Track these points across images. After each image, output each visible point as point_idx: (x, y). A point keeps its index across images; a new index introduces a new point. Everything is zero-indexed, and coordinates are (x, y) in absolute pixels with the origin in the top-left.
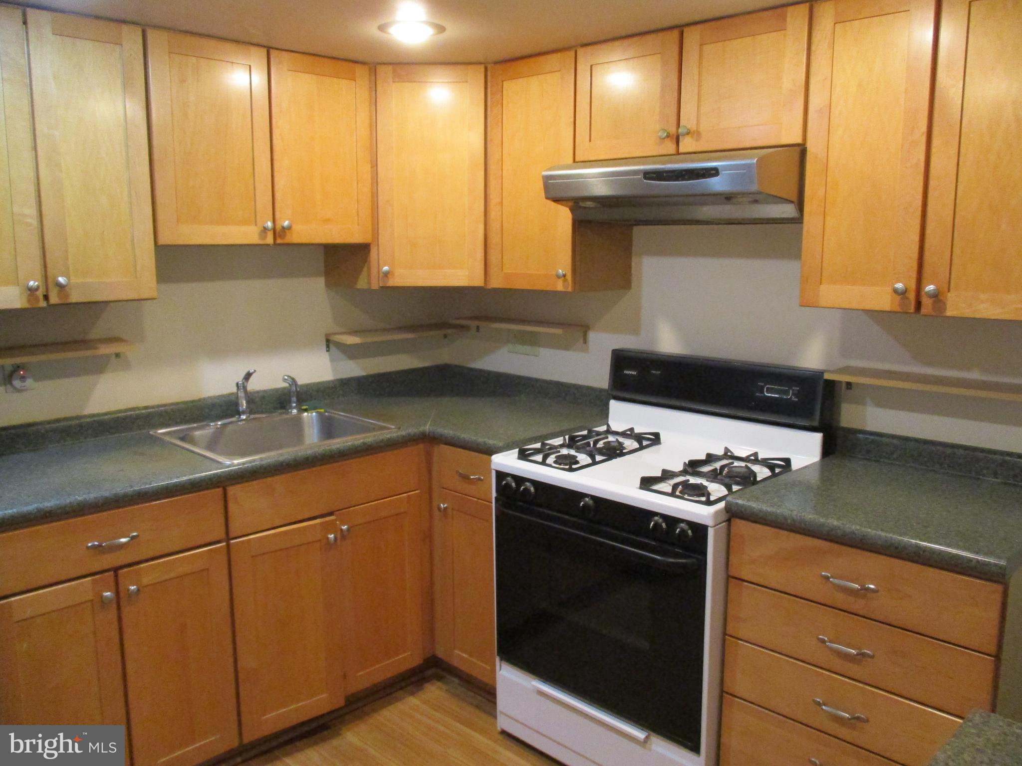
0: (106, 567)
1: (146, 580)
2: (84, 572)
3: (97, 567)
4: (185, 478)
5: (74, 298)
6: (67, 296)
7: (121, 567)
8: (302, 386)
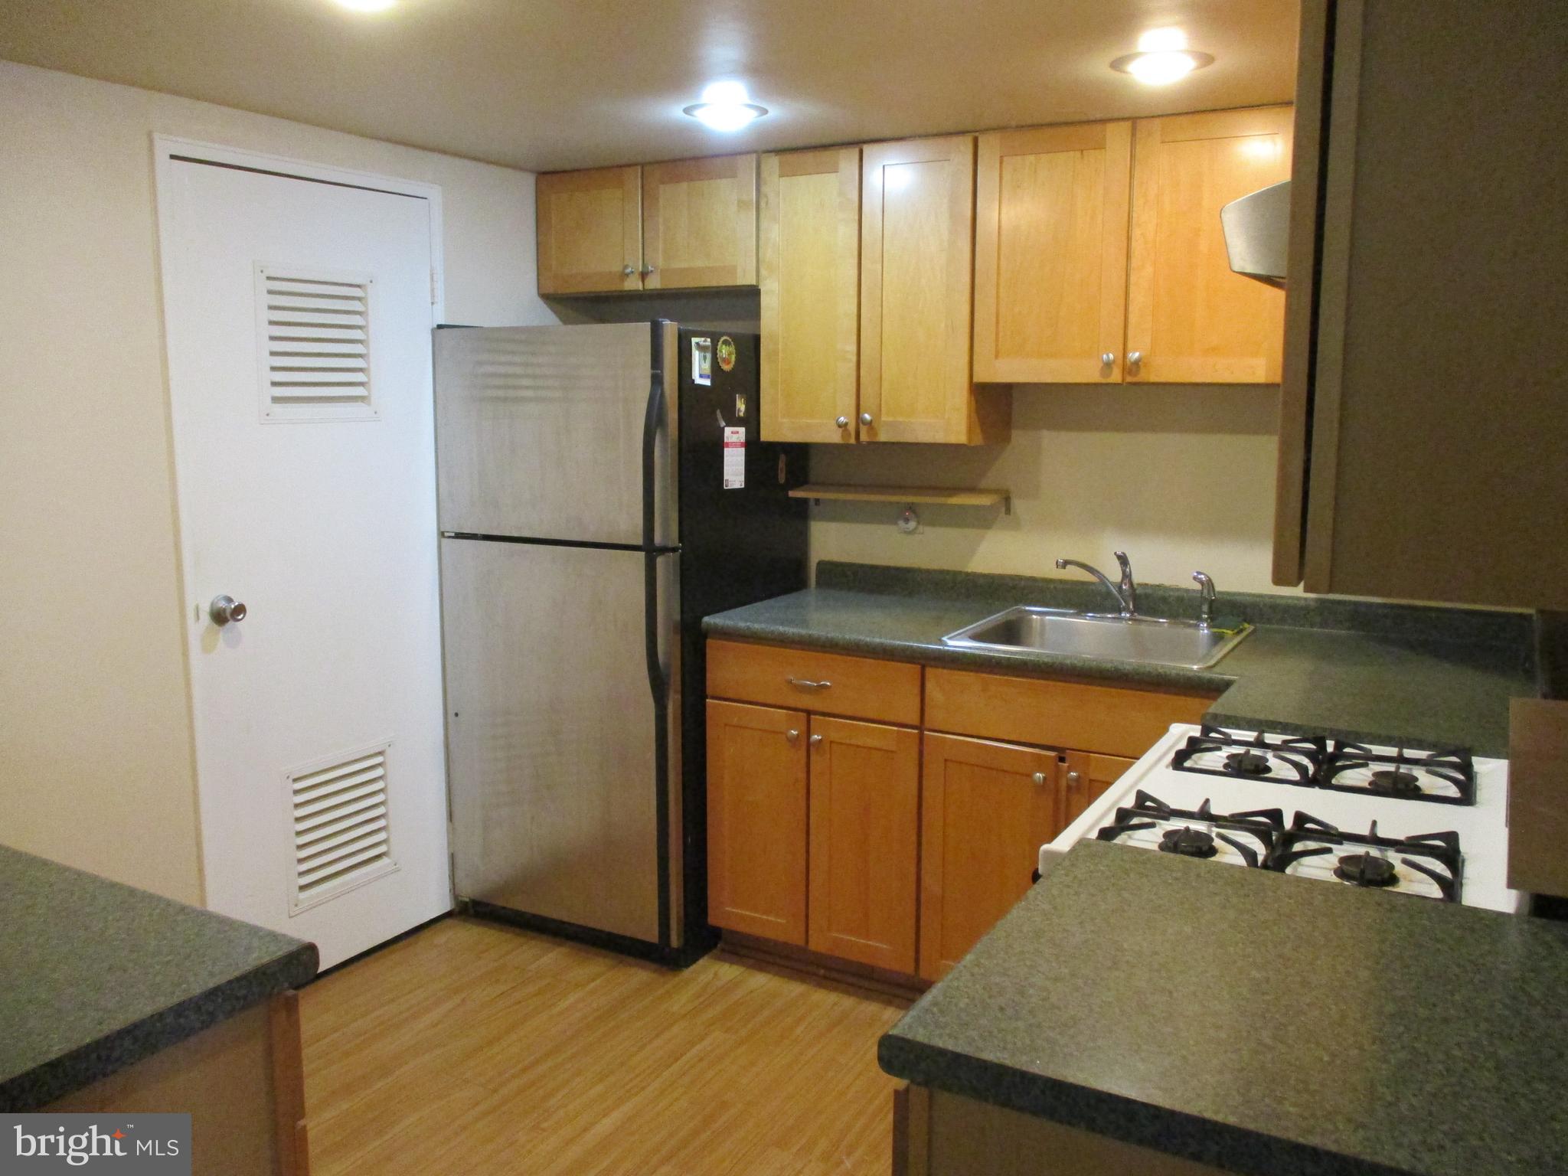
0: (799, 705)
1: (834, 736)
2: (780, 702)
3: (791, 703)
4: (877, 640)
5: (883, 437)
6: (876, 434)
7: (816, 713)
8: (1220, 593)
